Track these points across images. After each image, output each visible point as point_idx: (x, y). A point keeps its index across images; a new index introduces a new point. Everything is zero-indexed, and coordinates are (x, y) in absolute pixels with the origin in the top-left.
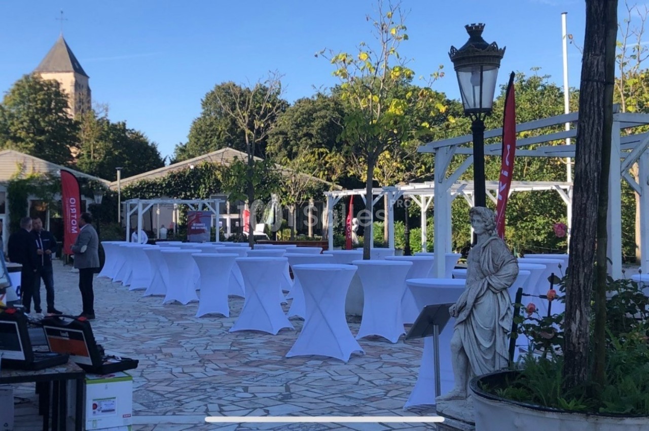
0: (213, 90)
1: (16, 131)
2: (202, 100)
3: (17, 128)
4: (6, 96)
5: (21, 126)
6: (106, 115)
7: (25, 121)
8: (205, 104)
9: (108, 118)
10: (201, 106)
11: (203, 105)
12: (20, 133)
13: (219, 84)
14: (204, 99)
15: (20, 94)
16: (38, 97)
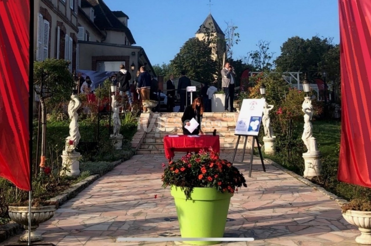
0: (287, 41)
1: (186, 67)
2: (281, 47)
3: (186, 65)
4: (181, 50)
5: (188, 64)
6: (231, 57)
7: (190, 62)
8: (283, 49)
9: (232, 58)
10: (281, 50)
11: (282, 50)
12: (188, 68)
13: (290, 38)
14: (282, 47)
15: (188, 48)
16: (197, 49)
